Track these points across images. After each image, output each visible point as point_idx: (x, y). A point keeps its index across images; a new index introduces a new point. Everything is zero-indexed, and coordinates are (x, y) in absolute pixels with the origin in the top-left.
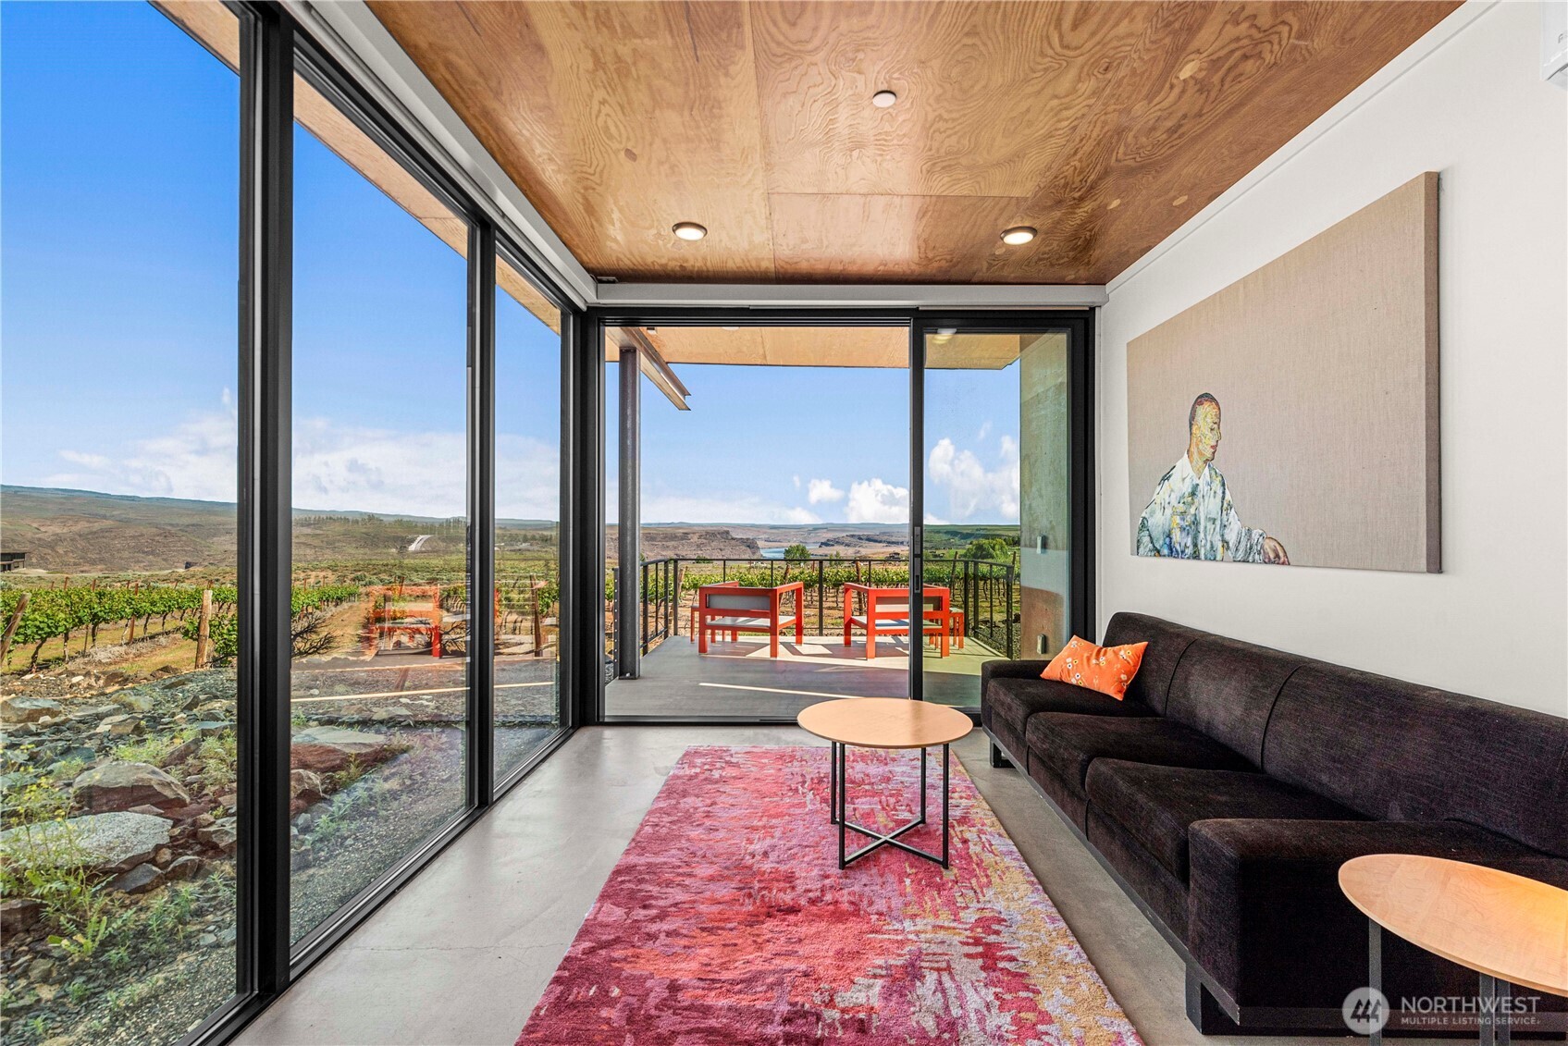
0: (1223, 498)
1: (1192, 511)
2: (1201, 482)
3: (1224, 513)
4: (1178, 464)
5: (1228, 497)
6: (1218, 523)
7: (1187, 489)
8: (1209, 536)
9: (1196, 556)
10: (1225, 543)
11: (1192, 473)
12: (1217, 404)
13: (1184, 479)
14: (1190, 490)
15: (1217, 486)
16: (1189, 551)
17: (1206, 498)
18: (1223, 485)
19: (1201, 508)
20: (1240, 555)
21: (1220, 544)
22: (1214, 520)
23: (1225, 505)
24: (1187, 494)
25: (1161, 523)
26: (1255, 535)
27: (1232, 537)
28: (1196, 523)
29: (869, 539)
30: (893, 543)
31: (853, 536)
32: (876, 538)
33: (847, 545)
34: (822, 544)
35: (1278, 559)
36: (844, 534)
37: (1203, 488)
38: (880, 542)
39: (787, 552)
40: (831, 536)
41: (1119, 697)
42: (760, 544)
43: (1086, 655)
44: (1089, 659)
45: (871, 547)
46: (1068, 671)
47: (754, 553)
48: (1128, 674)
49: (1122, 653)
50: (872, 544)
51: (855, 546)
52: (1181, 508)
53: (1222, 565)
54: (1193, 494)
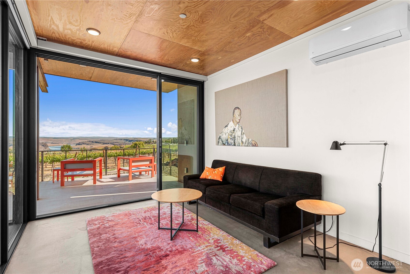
0: (242, 132)
1: (234, 134)
2: (236, 128)
3: (242, 135)
4: (230, 123)
5: (243, 131)
6: (241, 137)
7: (232, 129)
8: (238, 141)
9: (235, 145)
10: (242, 142)
11: (234, 125)
12: (240, 110)
13: (231, 127)
14: (233, 129)
15: (240, 129)
16: (233, 144)
17: (237, 132)
18: (242, 129)
19: (236, 134)
20: (246, 144)
21: (241, 142)
22: (239, 137)
23: (242, 133)
24: (232, 130)
25: (225, 137)
26: (250, 140)
27: (244, 140)
28: (235, 137)
29: (96, 142)
30: (105, 143)
31: (89, 141)
32: (99, 142)
33: (87, 144)
34: (77, 144)
35: (255, 145)
36: (86, 141)
37: (237, 129)
38: (100, 143)
39: (62, 147)
40: (80, 141)
41: (221, 181)
42: (48, 144)
43: (211, 171)
44: (212, 172)
45: (97, 145)
46: (208, 175)
47: (46, 148)
48: (222, 175)
49: (220, 169)
50: (97, 144)
51: (91, 145)
52: (231, 134)
53: (241, 147)
54: (234, 130)
